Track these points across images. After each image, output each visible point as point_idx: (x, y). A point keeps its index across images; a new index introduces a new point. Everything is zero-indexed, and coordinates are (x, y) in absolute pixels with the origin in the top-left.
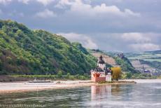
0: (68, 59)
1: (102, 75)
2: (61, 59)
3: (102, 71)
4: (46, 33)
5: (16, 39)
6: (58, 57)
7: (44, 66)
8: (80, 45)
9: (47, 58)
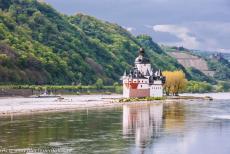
0: (121, 60)
1: (143, 85)
2: (108, 59)
3: (143, 77)
4: (89, 18)
5: (31, 26)
6: (103, 57)
7: (75, 70)
8: (150, 39)
9: (84, 57)
